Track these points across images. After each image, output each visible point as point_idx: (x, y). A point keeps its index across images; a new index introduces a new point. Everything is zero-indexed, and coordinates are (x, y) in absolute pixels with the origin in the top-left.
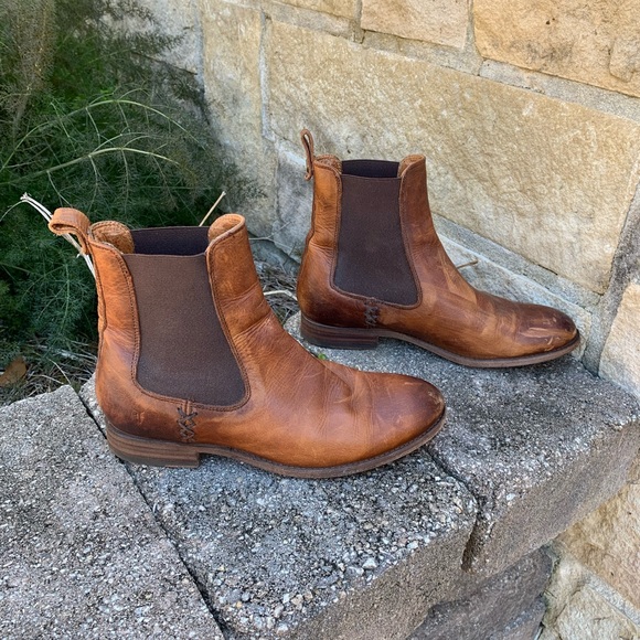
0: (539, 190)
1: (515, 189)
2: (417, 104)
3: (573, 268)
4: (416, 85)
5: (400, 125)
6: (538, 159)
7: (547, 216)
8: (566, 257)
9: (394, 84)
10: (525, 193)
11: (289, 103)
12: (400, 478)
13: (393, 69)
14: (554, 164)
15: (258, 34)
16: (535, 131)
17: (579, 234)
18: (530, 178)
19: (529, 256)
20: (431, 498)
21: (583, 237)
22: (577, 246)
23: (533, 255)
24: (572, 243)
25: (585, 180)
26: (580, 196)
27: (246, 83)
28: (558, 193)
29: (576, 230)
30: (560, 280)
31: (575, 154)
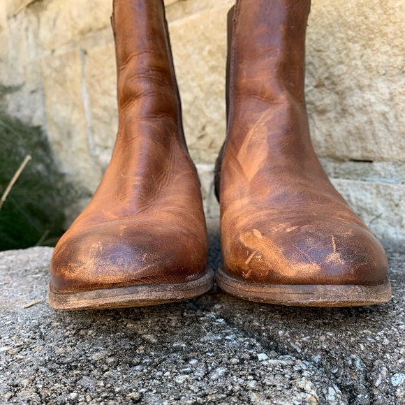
0: (336, 73)
1: (311, 88)
2: (205, 53)
3: (390, 145)
4: (203, 34)
5: (193, 79)
6: (331, 39)
7: (351, 96)
8: (380, 134)
9: (184, 45)
10: (323, 85)
11: (106, 114)
12: (193, 362)
13: (181, 32)
14: (350, 32)
15: (79, 69)
16: (323, 9)
17: (391, 99)
18: (326, 64)
19: (338, 154)
20: (252, 384)
21: (397, 100)
22: (391, 115)
23: (341, 151)
24: (384, 114)
25: (390, 29)
26: (386, 52)
27: (75, 116)
28: (359, 63)
29: (387, 96)
30: (377, 166)
31: (373, 9)
